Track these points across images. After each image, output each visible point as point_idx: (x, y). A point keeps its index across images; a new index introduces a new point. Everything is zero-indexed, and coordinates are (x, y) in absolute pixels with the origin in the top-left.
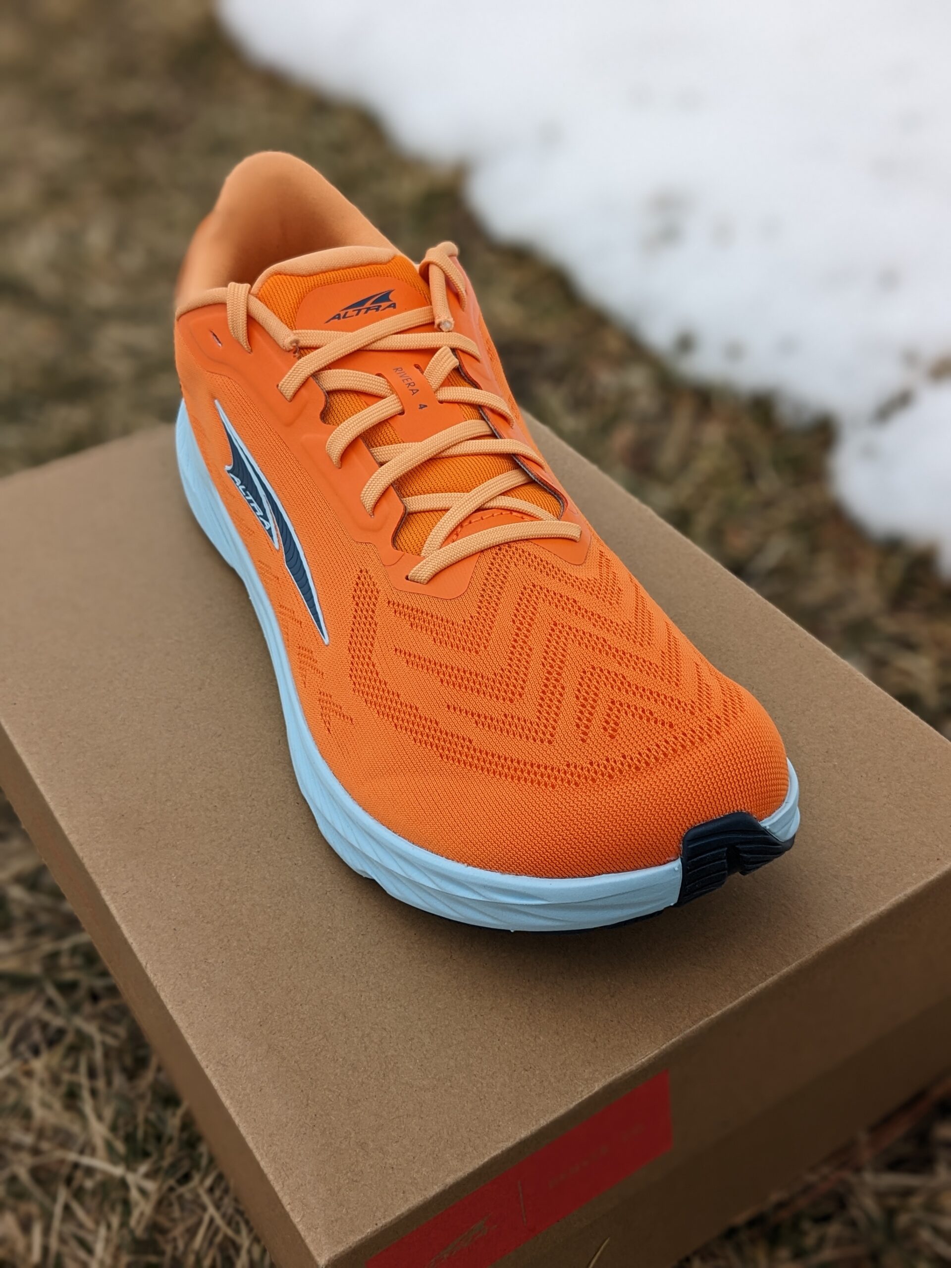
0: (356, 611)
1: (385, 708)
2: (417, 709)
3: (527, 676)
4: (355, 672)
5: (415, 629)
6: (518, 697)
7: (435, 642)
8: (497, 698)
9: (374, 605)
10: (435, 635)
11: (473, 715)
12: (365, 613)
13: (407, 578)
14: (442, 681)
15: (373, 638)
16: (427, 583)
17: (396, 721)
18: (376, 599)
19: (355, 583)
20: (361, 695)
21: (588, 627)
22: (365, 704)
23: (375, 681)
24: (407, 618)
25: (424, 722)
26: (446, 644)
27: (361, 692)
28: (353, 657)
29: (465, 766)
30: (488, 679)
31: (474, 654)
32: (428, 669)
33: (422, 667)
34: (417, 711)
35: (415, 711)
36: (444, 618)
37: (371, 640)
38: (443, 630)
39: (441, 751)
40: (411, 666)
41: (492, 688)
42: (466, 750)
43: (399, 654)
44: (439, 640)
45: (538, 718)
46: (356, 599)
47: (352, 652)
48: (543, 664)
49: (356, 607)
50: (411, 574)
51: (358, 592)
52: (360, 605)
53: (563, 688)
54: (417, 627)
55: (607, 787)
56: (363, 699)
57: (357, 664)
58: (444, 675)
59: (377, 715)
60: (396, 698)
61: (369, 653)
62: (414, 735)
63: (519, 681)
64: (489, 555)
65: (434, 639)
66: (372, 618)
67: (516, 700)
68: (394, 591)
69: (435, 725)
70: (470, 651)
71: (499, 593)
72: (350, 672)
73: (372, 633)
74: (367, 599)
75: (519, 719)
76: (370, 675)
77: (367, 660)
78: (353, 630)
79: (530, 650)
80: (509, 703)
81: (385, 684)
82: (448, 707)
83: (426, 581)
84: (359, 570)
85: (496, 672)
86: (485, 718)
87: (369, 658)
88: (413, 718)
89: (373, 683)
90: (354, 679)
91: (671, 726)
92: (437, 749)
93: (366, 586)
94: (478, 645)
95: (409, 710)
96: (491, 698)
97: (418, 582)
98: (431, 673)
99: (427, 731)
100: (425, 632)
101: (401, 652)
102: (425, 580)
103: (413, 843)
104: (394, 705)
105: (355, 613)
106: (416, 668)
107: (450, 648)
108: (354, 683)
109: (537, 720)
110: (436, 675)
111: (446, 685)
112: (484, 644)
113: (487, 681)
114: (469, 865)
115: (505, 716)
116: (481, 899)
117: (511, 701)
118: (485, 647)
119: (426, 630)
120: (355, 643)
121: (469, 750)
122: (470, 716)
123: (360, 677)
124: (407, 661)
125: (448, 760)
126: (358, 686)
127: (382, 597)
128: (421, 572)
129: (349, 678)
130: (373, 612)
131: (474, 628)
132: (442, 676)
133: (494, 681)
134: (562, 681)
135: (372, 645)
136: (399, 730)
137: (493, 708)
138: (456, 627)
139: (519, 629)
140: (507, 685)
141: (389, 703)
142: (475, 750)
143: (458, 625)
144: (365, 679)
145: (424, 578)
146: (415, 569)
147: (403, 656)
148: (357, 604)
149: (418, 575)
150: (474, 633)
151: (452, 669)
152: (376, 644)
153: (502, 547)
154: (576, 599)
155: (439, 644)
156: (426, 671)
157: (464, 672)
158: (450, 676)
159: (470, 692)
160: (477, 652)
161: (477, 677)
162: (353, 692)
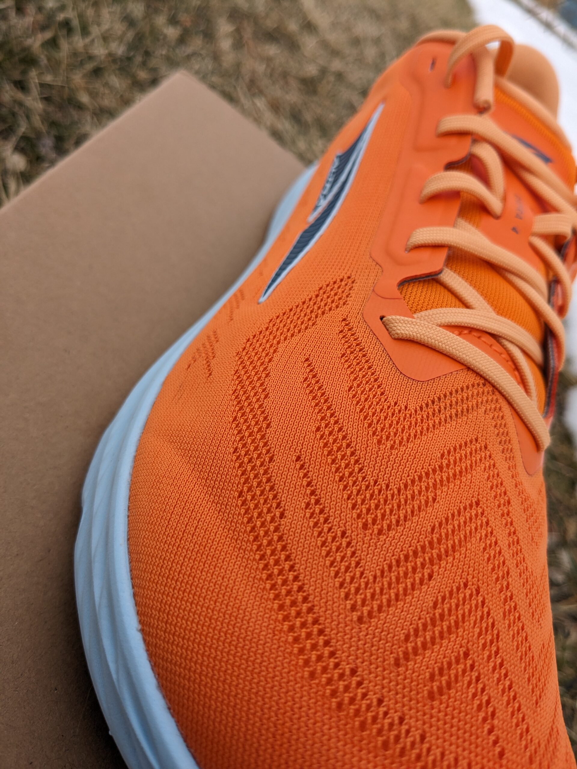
0: (310, 300)
1: (244, 394)
2: (268, 426)
3: (405, 521)
4: (255, 341)
5: (343, 361)
6: (376, 532)
7: (349, 390)
8: (354, 507)
9: (330, 309)
10: (355, 385)
11: (313, 493)
12: (316, 307)
13: (382, 318)
14: (318, 429)
15: (299, 331)
16: (395, 339)
17: (239, 415)
18: (337, 307)
19: (334, 280)
20: (239, 363)
21: (503, 541)
22: (233, 372)
23: (262, 364)
24: (346, 347)
25: (261, 444)
26: (358, 403)
27: (241, 360)
28: (267, 329)
29: (250, 532)
30: (364, 478)
31: (375, 441)
32: (317, 405)
33: (314, 398)
34: (267, 428)
35: (264, 426)
36: (379, 380)
37: (296, 331)
38: (367, 389)
39: (245, 489)
40: (305, 385)
41: (359, 491)
42: (269, 518)
43: (306, 365)
44: (354, 392)
45: (375, 577)
46: (321, 292)
47: (271, 325)
48: (433, 529)
49: (314, 296)
50: (390, 317)
51: (329, 289)
52: (319, 299)
53: (430, 577)
54: (346, 361)
55: (369, 752)
56: (237, 368)
57: (264, 337)
58: (326, 427)
59: (231, 392)
60: (263, 396)
61: (282, 338)
62: (240, 446)
63: (393, 517)
64: (471, 379)
65: (351, 388)
66: (316, 317)
67: (371, 531)
68: (359, 316)
69: (267, 459)
70: (374, 433)
71: (451, 417)
72: (252, 337)
73: (303, 327)
74: (329, 300)
75: (353, 553)
76: (264, 355)
77: (275, 342)
78: (291, 310)
79: (434, 500)
80: (360, 525)
81: (267, 375)
82: (298, 458)
83: (396, 336)
84: (348, 274)
85: (380, 481)
86: (322, 511)
87: (278, 343)
88: (256, 430)
89: (259, 364)
90: (248, 345)
91: (501, 754)
92: (244, 483)
93: (340, 291)
94: (388, 438)
95: (261, 419)
96: (348, 499)
97: (388, 330)
98: (316, 411)
99: (255, 456)
100: (349, 372)
101: (309, 365)
102: (397, 334)
103: (128, 540)
104: (254, 400)
105: (307, 300)
106: (308, 392)
107: (358, 410)
108: (244, 349)
109: (371, 579)
110: (319, 418)
111: (318, 436)
112: (395, 442)
113: (360, 479)
114: (142, 631)
115: (344, 534)
116: (114, 676)
117: (365, 526)
118: (392, 447)
119: (352, 373)
120: (281, 321)
121: (271, 522)
122: (308, 492)
123: (254, 349)
124: (306, 378)
125: (242, 506)
126: (244, 354)
127: (343, 311)
128: (400, 325)
129: (245, 341)
130: (323, 313)
131: (399, 419)
132: (323, 425)
133: (367, 487)
134: (436, 568)
135: (292, 335)
136: (234, 426)
137: (339, 512)
138: (383, 400)
139: (441, 468)
140: (377, 506)
141: (252, 394)
142: (277, 529)
143: (386, 400)
144: (256, 354)
145: (399, 332)
146: (398, 317)
147: (308, 370)
148: (317, 296)
149: (396, 324)
150: (395, 422)
151: (340, 429)
152: (296, 338)
153: (488, 385)
154: (511, 501)
155: (351, 396)
156: (313, 404)
157: (348, 446)
158: (330, 433)
159: (333, 470)
160: (379, 442)
161: (355, 464)
162: (235, 354)
